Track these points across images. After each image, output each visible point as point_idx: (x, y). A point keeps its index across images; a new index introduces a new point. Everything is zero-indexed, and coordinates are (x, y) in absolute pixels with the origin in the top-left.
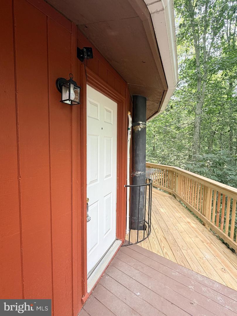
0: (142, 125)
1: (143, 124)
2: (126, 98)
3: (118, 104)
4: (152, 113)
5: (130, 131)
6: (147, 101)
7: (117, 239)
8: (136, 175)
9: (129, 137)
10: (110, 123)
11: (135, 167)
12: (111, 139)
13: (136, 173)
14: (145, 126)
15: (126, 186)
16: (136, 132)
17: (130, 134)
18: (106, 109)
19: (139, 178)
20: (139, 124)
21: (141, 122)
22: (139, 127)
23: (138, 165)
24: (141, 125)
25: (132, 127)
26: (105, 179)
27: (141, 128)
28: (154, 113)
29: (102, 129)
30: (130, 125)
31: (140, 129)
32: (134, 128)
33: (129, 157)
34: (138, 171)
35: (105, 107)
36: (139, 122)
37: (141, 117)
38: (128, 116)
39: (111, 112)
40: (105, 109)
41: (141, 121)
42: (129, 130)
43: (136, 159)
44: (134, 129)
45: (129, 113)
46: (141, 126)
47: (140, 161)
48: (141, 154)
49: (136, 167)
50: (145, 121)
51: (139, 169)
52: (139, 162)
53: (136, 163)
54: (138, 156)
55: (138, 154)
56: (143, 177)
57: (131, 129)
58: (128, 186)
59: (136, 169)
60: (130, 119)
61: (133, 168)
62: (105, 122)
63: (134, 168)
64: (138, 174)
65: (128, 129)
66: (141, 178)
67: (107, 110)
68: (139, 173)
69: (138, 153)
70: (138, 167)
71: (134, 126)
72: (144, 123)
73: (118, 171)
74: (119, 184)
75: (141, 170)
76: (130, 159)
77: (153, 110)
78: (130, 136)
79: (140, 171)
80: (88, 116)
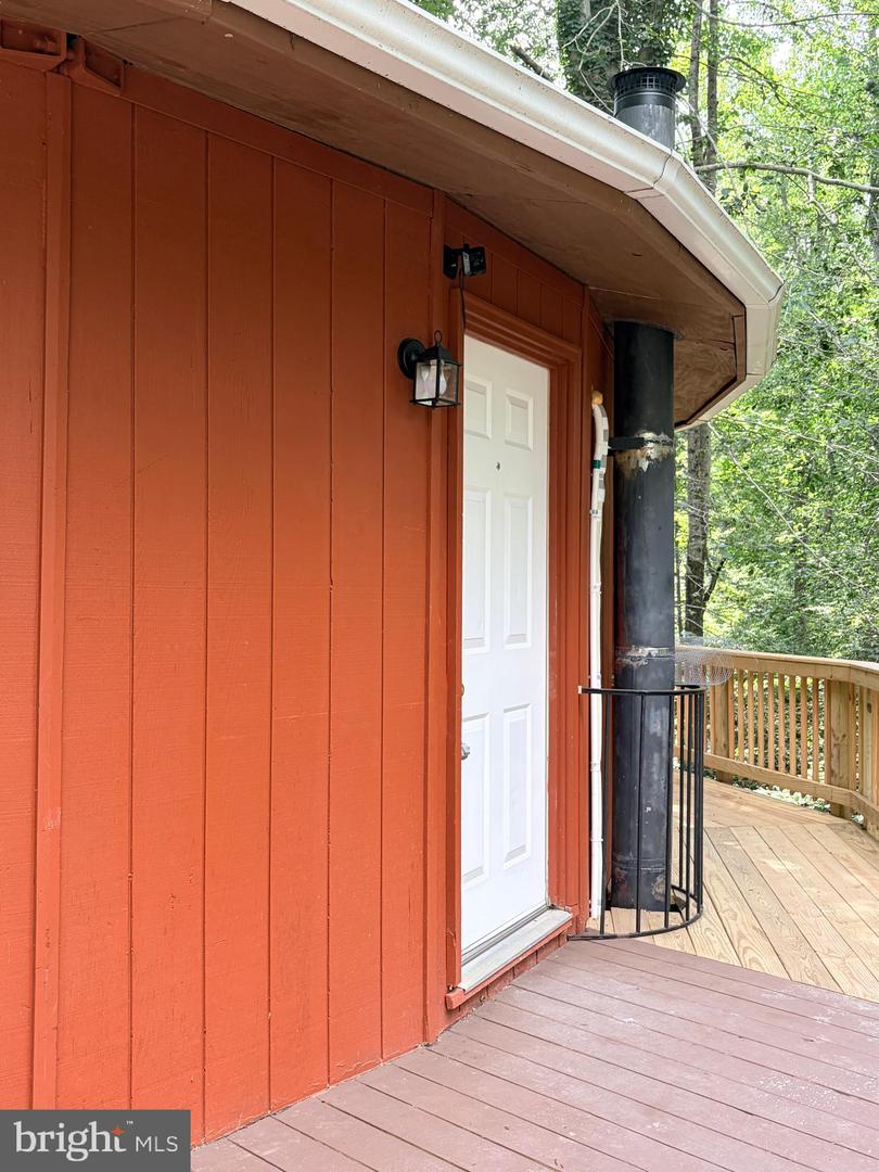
0: (656, 446)
1: (657, 442)
2: (581, 345)
3: (552, 372)
4: (713, 386)
5: (599, 474)
6: (675, 342)
7: (552, 907)
8: (628, 660)
9: (599, 496)
10: (522, 447)
11: (625, 626)
12: (526, 505)
13: (629, 654)
14: (666, 450)
15: (584, 691)
16: (627, 474)
17: (600, 487)
18: (510, 398)
19: (646, 676)
20: (641, 443)
21: (648, 435)
22: (639, 457)
23: (637, 618)
24: (650, 445)
25: (610, 453)
26: (507, 647)
27: (648, 458)
28: (721, 383)
29: (498, 467)
30: (602, 449)
31: (645, 465)
32: (622, 458)
33: (600, 584)
34: (639, 643)
35: (509, 392)
36: (641, 436)
37: (649, 411)
38: (592, 411)
39: (527, 404)
40: (507, 399)
41: (649, 430)
42: (596, 470)
43: (628, 591)
44: (621, 465)
45: (597, 402)
46: (652, 451)
47: (649, 604)
48: (652, 569)
49: (629, 627)
50: (666, 427)
51: (646, 638)
52: (645, 604)
53: (631, 609)
54: (640, 580)
55: (638, 572)
56: (664, 672)
57: (604, 463)
58: (596, 691)
59: (630, 637)
60: (603, 424)
61: (618, 632)
62: (507, 442)
63: (623, 629)
64: (640, 658)
65: (594, 464)
66: (653, 675)
67: (515, 402)
68: (644, 651)
69: (636, 564)
70: (637, 627)
71: (621, 452)
72: (663, 436)
73: (555, 628)
74: (559, 677)
75: (652, 643)
76: (602, 589)
77: (712, 374)
78: (603, 492)
79: (648, 645)
80: (469, 432)
